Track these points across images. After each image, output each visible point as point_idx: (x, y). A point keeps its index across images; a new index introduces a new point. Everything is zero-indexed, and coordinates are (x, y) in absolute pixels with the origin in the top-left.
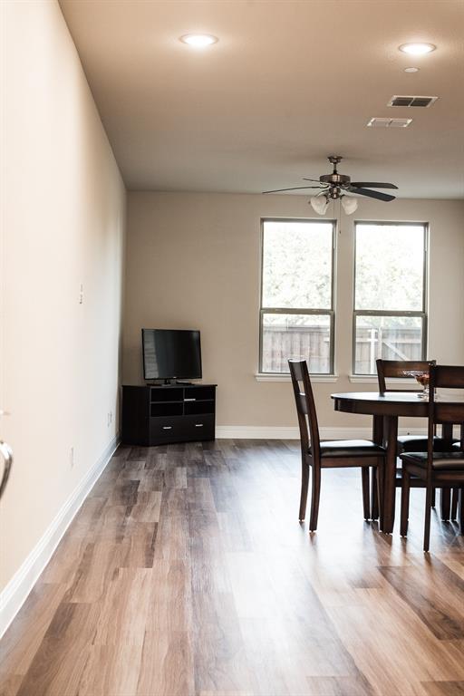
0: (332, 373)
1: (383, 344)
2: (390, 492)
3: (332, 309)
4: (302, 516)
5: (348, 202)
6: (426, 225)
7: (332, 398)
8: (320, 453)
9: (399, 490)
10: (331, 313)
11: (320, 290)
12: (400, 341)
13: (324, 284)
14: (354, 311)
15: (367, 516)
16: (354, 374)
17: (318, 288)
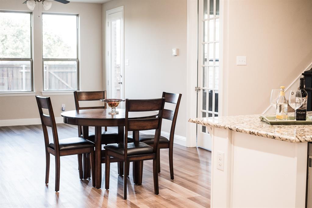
0: (33, 90)
1: (49, 72)
2: (99, 166)
3: (31, 58)
4: (47, 181)
5: (47, 4)
6: (77, 15)
7: (62, 116)
8: (59, 148)
9: (103, 165)
10: (30, 60)
11: (3, 42)
12: (56, 70)
13: (4, 39)
14: (43, 59)
15: (81, 177)
16: (44, 91)
17: (2, 41)
